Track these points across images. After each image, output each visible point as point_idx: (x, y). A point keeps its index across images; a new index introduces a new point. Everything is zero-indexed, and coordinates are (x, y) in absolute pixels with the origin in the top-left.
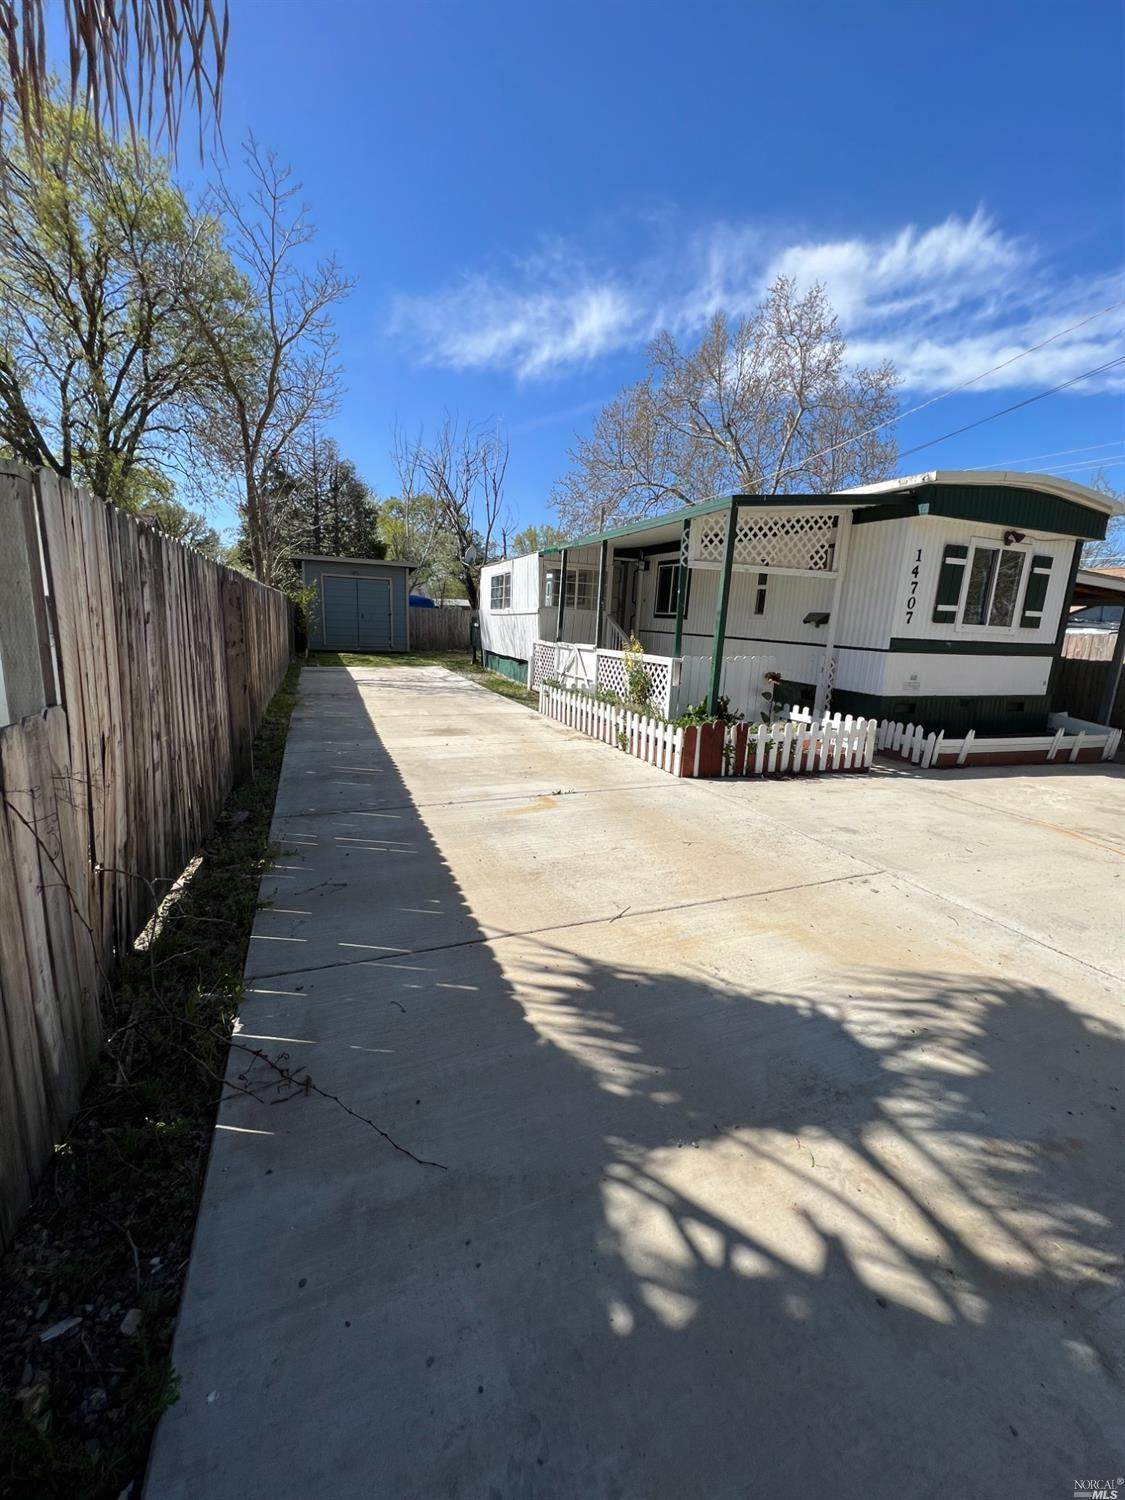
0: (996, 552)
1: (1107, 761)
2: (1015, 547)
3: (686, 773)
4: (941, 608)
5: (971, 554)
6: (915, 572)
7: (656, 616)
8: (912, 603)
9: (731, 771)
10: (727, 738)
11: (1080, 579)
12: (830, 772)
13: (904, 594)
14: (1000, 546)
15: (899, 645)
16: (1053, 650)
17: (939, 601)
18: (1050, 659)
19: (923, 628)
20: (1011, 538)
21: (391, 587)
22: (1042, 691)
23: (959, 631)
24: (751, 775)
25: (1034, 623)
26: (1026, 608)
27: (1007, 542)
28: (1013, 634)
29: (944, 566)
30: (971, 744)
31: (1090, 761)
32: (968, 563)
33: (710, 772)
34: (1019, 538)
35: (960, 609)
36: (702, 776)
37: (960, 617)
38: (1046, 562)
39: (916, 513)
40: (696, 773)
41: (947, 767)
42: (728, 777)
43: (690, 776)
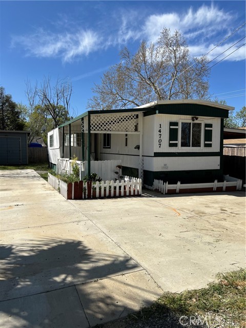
0: (190, 123)
1: (238, 190)
2: (196, 122)
3: (69, 198)
4: (171, 142)
5: (180, 125)
6: (160, 131)
7: (104, 148)
8: (160, 141)
9: (87, 197)
10: (84, 186)
11: (225, 130)
12: (125, 196)
13: (156, 138)
14: (191, 121)
15: (157, 155)
16: (220, 154)
17: (170, 140)
18: (218, 158)
19: (166, 148)
20: (195, 119)
21: (20, 140)
22: (218, 168)
23: (180, 149)
24: (94, 198)
25: (210, 145)
26: (205, 140)
27: (193, 120)
28: (202, 149)
29: (170, 129)
30: (179, 186)
31: (231, 191)
32: (180, 128)
33: (78, 197)
34: (197, 119)
35: (179, 142)
36: (76, 198)
37: (180, 144)
38: (210, 126)
39: (156, 114)
40: (73, 198)
41: (172, 193)
42: (85, 199)
43: (71, 199)
